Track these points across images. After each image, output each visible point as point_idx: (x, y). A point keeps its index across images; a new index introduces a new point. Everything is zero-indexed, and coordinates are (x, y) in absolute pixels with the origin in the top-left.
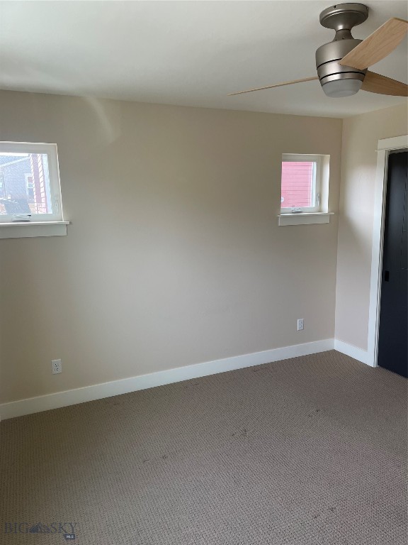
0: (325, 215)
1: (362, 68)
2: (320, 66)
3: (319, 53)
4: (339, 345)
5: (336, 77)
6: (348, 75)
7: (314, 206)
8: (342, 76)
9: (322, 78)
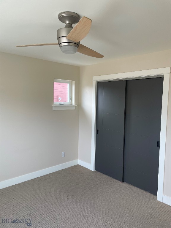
0: (73, 106)
1: (77, 42)
2: (59, 38)
3: (58, 32)
4: (80, 162)
5: (66, 44)
6: (71, 44)
7: (69, 102)
8: (69, 44)
9: (60, 44)
